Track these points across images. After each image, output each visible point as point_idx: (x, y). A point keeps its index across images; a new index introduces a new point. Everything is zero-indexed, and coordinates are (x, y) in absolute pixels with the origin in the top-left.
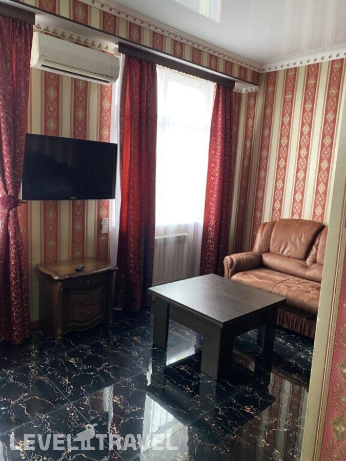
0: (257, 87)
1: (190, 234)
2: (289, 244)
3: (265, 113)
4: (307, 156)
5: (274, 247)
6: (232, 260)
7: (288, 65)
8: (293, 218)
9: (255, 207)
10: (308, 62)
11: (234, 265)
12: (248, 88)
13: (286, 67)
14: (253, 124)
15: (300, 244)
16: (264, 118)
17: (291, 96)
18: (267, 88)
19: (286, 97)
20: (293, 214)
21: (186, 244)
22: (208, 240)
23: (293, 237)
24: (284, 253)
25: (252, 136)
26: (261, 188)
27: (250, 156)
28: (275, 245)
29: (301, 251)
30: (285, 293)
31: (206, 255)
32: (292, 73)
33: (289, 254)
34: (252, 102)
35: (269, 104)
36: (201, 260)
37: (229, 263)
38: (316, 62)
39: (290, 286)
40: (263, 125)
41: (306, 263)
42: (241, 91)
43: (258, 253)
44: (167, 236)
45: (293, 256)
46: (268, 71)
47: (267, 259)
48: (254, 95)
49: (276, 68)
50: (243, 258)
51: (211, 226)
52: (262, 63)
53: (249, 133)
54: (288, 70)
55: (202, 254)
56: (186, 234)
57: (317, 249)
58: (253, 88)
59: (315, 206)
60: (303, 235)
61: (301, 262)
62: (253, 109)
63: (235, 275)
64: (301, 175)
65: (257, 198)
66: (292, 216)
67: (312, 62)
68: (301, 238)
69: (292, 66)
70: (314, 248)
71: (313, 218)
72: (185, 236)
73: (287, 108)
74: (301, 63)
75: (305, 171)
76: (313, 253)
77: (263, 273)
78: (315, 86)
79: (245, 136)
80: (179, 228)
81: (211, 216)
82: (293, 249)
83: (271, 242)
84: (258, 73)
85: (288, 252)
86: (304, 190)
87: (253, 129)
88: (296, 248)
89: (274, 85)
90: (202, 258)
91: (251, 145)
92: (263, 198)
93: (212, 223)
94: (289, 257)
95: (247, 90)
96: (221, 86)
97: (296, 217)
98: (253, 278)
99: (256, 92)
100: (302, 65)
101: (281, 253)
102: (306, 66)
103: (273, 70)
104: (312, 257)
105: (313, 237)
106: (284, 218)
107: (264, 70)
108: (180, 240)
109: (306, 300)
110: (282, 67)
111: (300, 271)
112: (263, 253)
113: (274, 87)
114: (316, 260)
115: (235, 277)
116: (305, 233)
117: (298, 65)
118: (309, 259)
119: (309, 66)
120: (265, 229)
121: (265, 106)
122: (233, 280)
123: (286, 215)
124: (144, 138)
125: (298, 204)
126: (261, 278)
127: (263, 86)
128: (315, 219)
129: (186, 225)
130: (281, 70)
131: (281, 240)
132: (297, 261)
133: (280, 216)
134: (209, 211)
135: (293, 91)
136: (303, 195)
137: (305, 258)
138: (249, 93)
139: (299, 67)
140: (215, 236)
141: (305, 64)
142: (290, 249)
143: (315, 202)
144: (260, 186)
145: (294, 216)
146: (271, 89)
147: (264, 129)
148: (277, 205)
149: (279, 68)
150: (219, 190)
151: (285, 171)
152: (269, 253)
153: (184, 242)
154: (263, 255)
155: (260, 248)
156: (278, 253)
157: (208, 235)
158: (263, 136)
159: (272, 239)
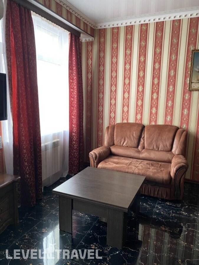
0: (93, 38)
1: (61, 140)
2: (126, 139)
3: (99, 56)
4: (129, 84)
5: (117, 141)
6: (95, 154)
7: (113, 25)
8: (123, 122)
9: (98, 117)
10: (126, 24)
11: (98, 157)
12: (86, 38)
13: (111, 26)
14: (92, 63)
15: (133, 138)
16: (99, 59)
17: (117, 45)
18: (100, 39)
19: (113, 45)
20: (123, 120)
21: (59, 147)
22: (72, 142)
23: (128, 134)
24: (124, 145)
25: (92, 70)
26: (100, 104)
27: (92, 84)
28: (118, 140)
29: (135, 142)
30: (137, 171)
31: (72, 152)
32: (116, 31)
33: (127, 145)
34: (90, 48)
35: (102, 50)
36: (69, 156)
37: (94, 156)
38: (131, 24)
39: (137, 166)
40: (99, 63)
41: (139, 149)
42: (82, 40)
43: (108, 146)
44: (46, 144)
45: (130, 146)
46: (100, 28)
47: (114, 150)
48: (91, 44)
49: (105, 26)
50: (101, 151)
51: (74, 132)
52: (96, 22)
53: (89, 68)
54: (113, 28)
55: (69, 152)
56: (58, 140)
57: (144, 140)
58: (91, 39)
59: (137, 114)
60: (134, 133)
61: (136, 149)
62: (91, 53)
63: (99, 164)
64: (126, 95)
65: (99, 111)
66: (122, 121)
67: (129, 24)
68: (133, 134)
69: (115, 26)
70: (142, 140)
71: (136, 121)
72: (58, 141)
73: (115, 52)
74: (122, 24)
75: (129, 93)
76: (141, 143)
77: (115, 159)
78: (131, 40)
79: (87, 71)
80: (54, 136)
81: (74, 126)
82: (129, 142)
83: (115, 139)
84: (93, 29)
85: (127, 144)
86: (128, 104)
87: (92, 67)
88: (131, 140)
89: (105, 37)
90: (70, 154)
91: (92, 77)
92: (102, 111)
93: (75, 130)
94: (127, 147)
95: (86, 40)
96: (73, 35)
97: (125, 121)
98: (112, 164)
99: (92, 41)
100: (122, 26)
101: (122, 145)
102: (125, 26)
103: (103, 27)
104: (142, 145)
105: (140, 133)
106: (118, 122)
107: (97, 27)
108: (55, 145)
109: (151, 174)
110: (109, 26)
111: (136, 155)
112: (111, 146)
113: (105, 39)
114: (144, 147)
115: (100, 165)
116: (135, 131)
117: (119, 25)
118: (139, 147)
119: (127, 26)
120: (110, 130)
121: (99, 51)
122: (99, 168)
123: (119, 120)
124: (28, 70)
125: (126, 114)
126: (117, 163)
127: (96, 38)
128: (137, 122)
129: (58, 133)
130: (108, 28)
131: (121, 136)
132: (133, 148)
133: (115, 121)
134: (72, 121)
135: (117, 42)
136: (128, 108)
137: (138, 147)
138: (87, 42)
139: (120, 27)
140: (77, 138)
141: (124, 25)
142: (128, 142)
143: (136, 112)
144: (100, 103)
145: (124, 121)
146: (102, 40)
147: (99, 66)
148: (113, 115)
149: (107, 27)
150: (78, 107)
151: (116, 93)
152: (114, 146)
153: (58, 146)
154: (111, 147)
155: (108, 143)
156: (120, 145)
157: (72, 139)
158: (99, 71)
159: (115, 136)
